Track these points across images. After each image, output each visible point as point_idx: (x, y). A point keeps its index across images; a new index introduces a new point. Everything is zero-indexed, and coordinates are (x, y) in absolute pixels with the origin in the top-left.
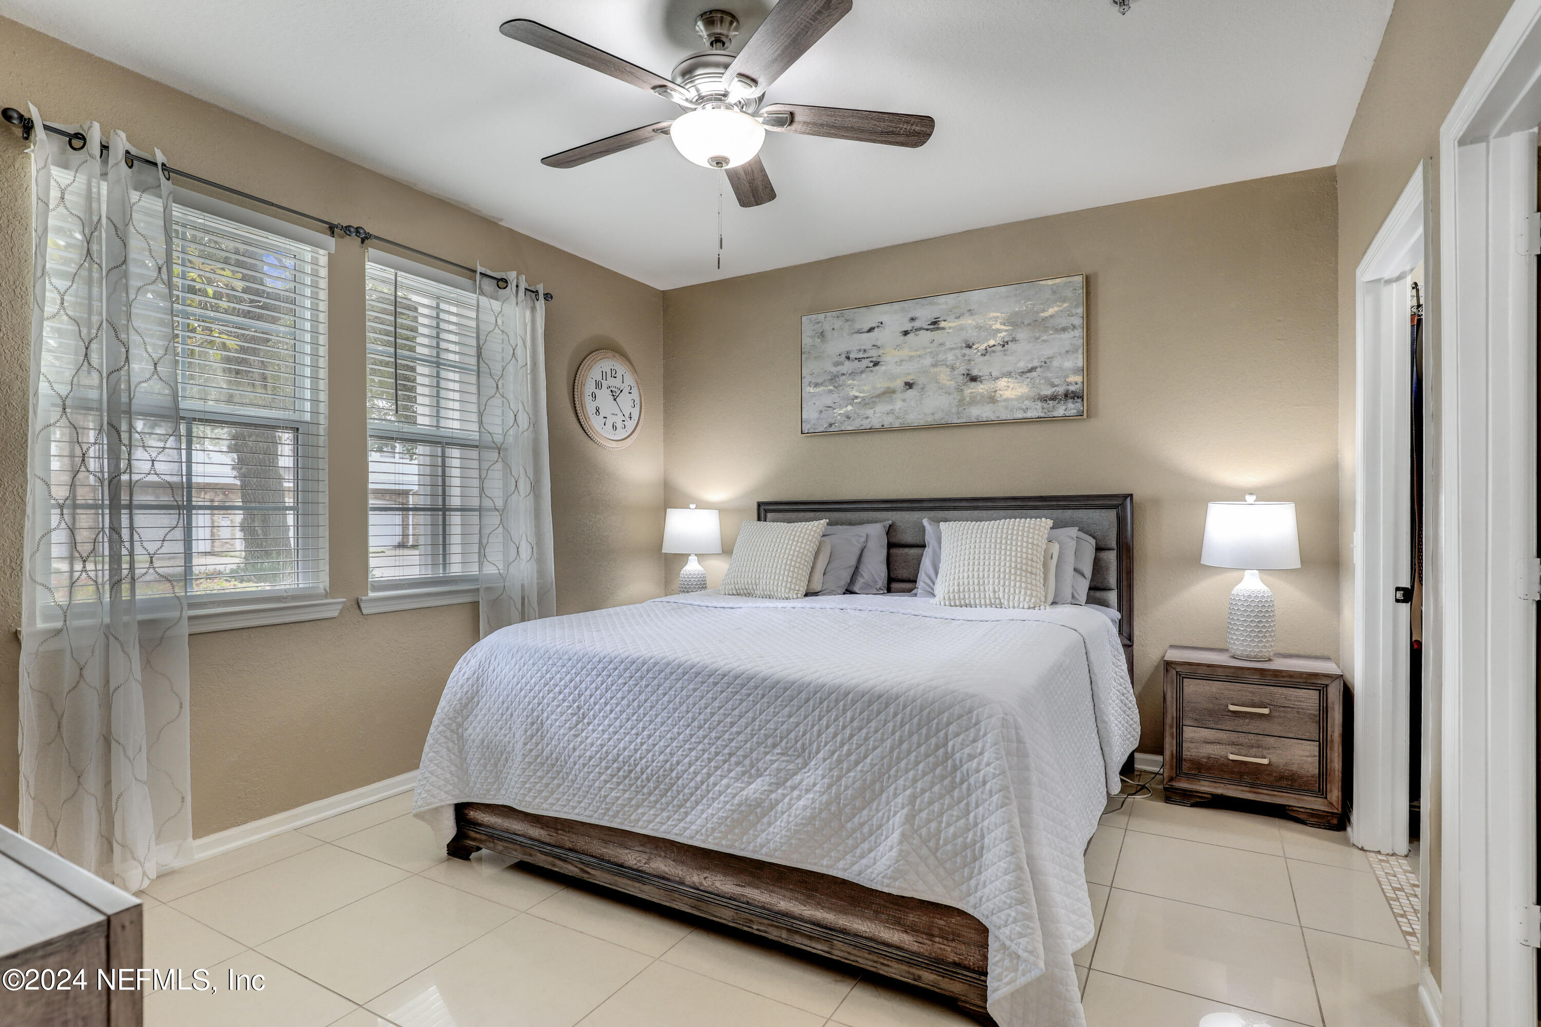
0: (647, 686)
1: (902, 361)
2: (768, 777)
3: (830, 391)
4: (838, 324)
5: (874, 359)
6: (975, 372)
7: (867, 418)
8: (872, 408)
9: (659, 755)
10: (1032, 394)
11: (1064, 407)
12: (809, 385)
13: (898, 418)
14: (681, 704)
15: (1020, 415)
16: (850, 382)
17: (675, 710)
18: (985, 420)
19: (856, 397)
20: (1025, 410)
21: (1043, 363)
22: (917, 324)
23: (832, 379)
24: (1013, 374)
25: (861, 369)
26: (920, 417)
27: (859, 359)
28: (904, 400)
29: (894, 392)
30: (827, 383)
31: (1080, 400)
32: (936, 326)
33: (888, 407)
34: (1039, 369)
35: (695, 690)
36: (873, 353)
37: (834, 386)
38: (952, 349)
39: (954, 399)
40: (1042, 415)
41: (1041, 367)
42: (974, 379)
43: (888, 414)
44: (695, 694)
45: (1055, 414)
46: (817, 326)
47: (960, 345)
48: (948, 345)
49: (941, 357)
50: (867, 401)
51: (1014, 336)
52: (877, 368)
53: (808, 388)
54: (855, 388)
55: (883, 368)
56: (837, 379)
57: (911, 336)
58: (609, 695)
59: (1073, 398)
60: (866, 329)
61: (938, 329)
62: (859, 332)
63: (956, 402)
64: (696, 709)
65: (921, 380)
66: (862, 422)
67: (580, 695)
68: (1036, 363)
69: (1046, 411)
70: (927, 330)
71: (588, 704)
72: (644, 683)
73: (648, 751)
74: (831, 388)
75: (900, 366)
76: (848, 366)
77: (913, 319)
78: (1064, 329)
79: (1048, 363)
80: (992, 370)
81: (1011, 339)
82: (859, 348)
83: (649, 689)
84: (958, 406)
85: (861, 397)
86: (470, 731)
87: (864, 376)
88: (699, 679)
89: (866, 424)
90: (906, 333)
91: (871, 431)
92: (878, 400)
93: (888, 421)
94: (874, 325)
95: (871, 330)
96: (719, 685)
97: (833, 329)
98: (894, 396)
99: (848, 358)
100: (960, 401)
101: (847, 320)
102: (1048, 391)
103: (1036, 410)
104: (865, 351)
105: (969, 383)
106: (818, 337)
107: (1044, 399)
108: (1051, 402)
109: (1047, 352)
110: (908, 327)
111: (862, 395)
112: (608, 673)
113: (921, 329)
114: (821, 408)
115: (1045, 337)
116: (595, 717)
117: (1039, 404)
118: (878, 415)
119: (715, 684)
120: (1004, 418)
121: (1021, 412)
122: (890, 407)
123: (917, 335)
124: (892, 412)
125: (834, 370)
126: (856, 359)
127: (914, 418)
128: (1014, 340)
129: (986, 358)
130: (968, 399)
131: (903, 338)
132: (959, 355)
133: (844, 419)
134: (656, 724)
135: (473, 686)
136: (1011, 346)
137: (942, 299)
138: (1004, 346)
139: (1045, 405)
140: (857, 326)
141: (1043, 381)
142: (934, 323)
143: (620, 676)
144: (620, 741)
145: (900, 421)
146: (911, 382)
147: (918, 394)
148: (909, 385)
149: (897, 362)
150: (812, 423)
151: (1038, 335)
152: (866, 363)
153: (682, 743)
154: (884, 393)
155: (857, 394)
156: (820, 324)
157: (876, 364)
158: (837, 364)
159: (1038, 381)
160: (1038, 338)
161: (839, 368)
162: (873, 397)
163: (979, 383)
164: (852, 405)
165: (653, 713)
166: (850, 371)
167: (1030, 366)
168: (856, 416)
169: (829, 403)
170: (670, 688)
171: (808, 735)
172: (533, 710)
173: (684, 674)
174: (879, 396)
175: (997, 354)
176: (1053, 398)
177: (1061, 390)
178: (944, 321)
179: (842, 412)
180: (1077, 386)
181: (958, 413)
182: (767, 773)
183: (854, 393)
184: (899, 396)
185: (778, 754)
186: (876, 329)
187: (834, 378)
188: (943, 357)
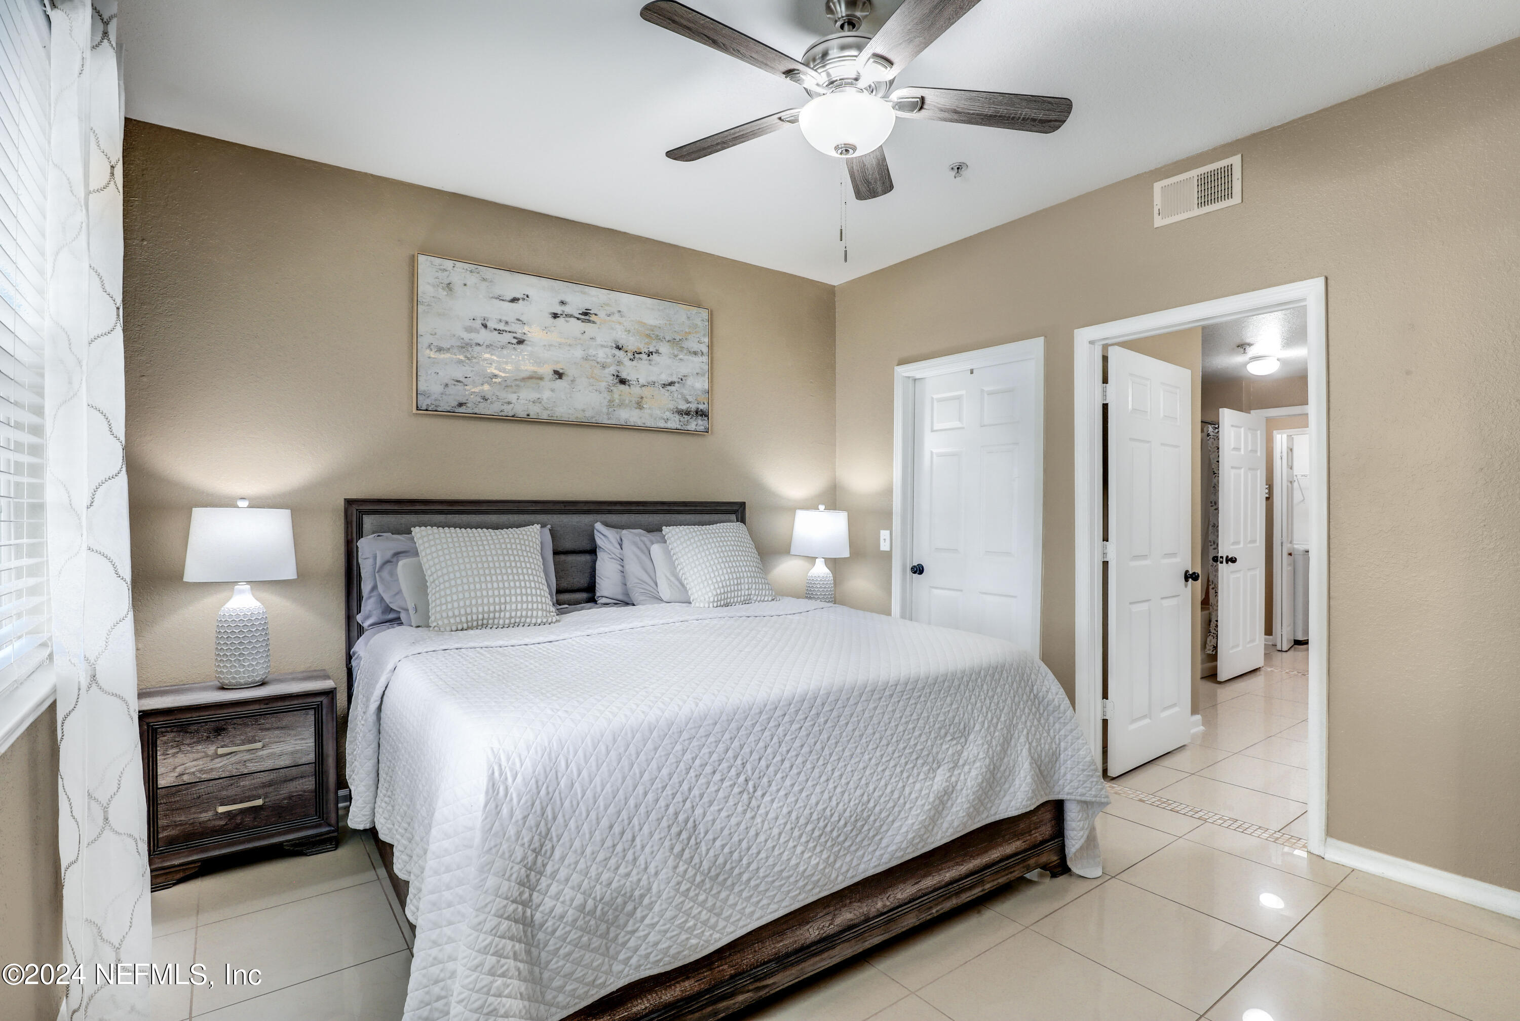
0: (826, 722)
1: (550, 345)
2: (946, 765)
3: (460, 362)
4: (472, 280)
5: (518, 335)
6: (624, 375)
7: (509, 403)
8: (515, 393)
9: (855, 792)
10: (671, 407)
11: (695, 423)
12: (430, 346)
13: (546, 409)
14: (866, 728)
15: (662, 424)
16: (487, 356)
17: (861, 736)
18: (633, 424)
19: (496, 376)
20: (667, 420)
21: (680, 380)
22: (567, 309)
23: (463, 347)
24: (656, 385)
25: (501, 344)
26: (570, 411)
27: (500, 332)
28: (553, 390)
29: (541, 378)
30: (455, 350)
31: (706, 418)
32: (587, 317)
33: (534, 395)
34: (677, 385)
35: (875, 708)
36: (520, 330)
37: (466, 357)
38: (602, 346)
39: (605, 398)
40: (679, 427)
41: (678, 382)
42: (623, 382)
43: (534, 402)
44: (877, 712)
45: (689, 428)
46: (440, 274)
47: (610, 344)
48: (599, 340)
49: (592, 352)
50: (508, 383)
51: (657, 348)
52: (521, 346)
53: (428, 351)
54: (494, 365)
55: (529, 348)
56: (470, 349)
57: (561, 321)
58: (784, 749)
59: (701, 416)
60: (509, 298)
61: (589, 321)
62: (500, 298)
63: (606, 403)
64: (882, 727)
65: (571, 372)
66: (503, 407)
67: (744, 765)
68: (675, 379)
69: (682, 423)
70: (578, 319)
71: (757, 771)
72: (822, 720)
73: (843, 793)
74: (462, 357)
75: (548, 350)
76: (483, 336)
77: (563, 303)
78: (695, 353)
79: (684, 381)
80: (638, 377)
81: (654, 350)
82: (499, 317)
83: (829, 724)
84: (609, 407)
85: (501, 377)
86: (548, 903)
87: (505, 352)
88: (876, 696)
89: (508, 410)
90: (555, 316)
91: (514, 420)
92: (522, 384)
93: (535, 411)
94: (518, 296)
95: (514, 300)
96: (894, 696)
97: (465, 285)
98: (542, 383)
99: (485, 326)
100: (610, 401)
101: (484, 280)
102: (684, 406)
103: (674, 422)
104: (507, 323)
105: (618, 385)
106: (443, 288)
107: (681, 413)
108: (686, 416)
109: (683, 370)
110: (558, 309)
111: (503, 375)
112: (776, 723)
113: (571, 316)
114: (446, 381)
115: (681, 356)
116: (770, 783)
117: (677, 417)
118: (522, 402)
119: (891, 696)
120: (649, 425)
121: (663, 421)
122: (538, 396)
123: (567, 321)
124: (538, 401)
125: (466, 336)
126: (495, 329)
127: (563, 411)
128: (657, 352)
129: (634, 363)
130: (617, 401)
131: (552, 320)
132: (610, 355)
133: (479, 399)
134: (844, 760)
135: (538, 826)
136: (655, 356)
137: (594, 291)
138: (649, 356)
139: (682, 419)
140: (497, 291)
141: (680, 396)
142: (585, 314)
143: (792, 722)
144: (808, 797)
145: (549, 412)
146: (561, 371)
147: (568, 386)
148: (559, 375)
149: (545, 345)
150: (433, 398)
151: (676, 353)
152: (508, 337)
153: (875, 768)
154: (531, 378)
155: (496, 372)
156: (446, 273)
157: (521, 342)
158: (469, 330)
159: (676, 395)
160: (676, 356)
161: (473, 336)
162: (516, 380)
163: (627, 387)
164: (490, 385)
165: (839, 748)
166: (487, 343)
167: (670, 380)
168: (495, 398)
169: (459, 376)
170: (852, 715)
171: (966, 715)
172: (676, 814)
173: (861, 695)
174: (524, 379)
175: (643, 362)
176: (688, 413)
177: (693, 407)
178: (596, 315)
179: (476, 390)
180: (705, 406)
181: (608, 414)
182: (946, 761)
183: (493, 370)
184: (546, 384)
185: (949, 741)
186: (521, 301)
187: (465, 346)
188: (594, 353)
